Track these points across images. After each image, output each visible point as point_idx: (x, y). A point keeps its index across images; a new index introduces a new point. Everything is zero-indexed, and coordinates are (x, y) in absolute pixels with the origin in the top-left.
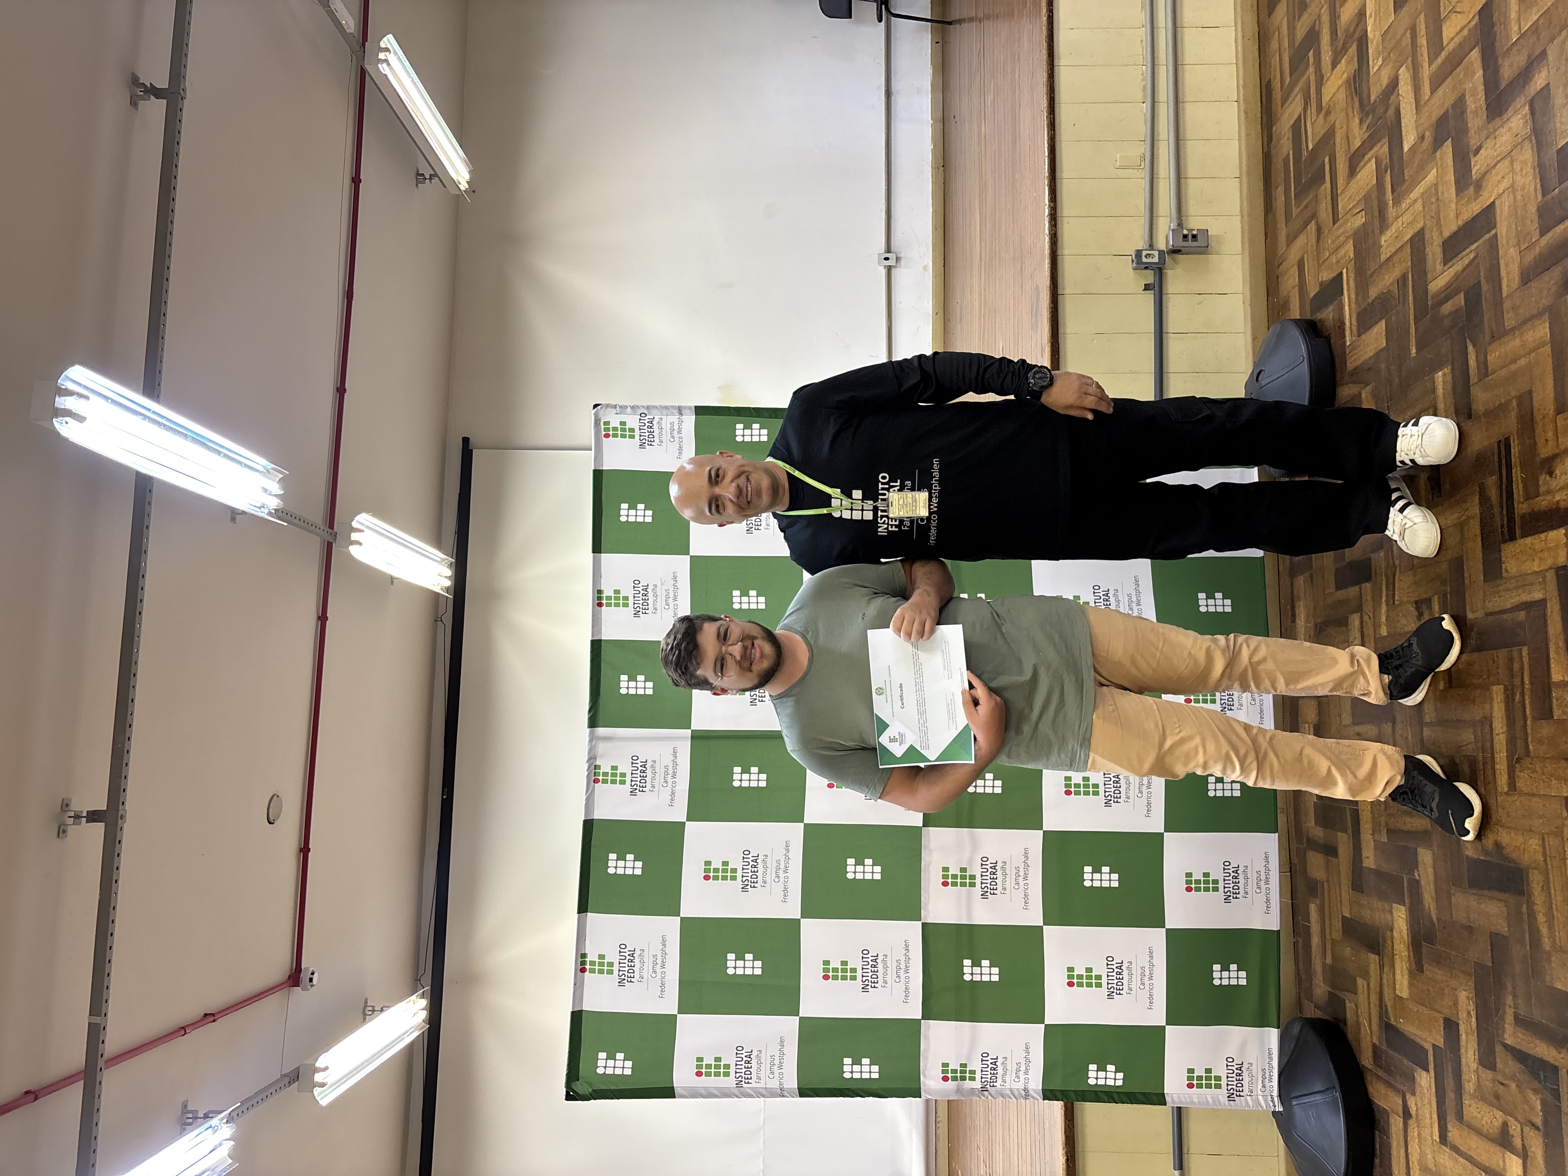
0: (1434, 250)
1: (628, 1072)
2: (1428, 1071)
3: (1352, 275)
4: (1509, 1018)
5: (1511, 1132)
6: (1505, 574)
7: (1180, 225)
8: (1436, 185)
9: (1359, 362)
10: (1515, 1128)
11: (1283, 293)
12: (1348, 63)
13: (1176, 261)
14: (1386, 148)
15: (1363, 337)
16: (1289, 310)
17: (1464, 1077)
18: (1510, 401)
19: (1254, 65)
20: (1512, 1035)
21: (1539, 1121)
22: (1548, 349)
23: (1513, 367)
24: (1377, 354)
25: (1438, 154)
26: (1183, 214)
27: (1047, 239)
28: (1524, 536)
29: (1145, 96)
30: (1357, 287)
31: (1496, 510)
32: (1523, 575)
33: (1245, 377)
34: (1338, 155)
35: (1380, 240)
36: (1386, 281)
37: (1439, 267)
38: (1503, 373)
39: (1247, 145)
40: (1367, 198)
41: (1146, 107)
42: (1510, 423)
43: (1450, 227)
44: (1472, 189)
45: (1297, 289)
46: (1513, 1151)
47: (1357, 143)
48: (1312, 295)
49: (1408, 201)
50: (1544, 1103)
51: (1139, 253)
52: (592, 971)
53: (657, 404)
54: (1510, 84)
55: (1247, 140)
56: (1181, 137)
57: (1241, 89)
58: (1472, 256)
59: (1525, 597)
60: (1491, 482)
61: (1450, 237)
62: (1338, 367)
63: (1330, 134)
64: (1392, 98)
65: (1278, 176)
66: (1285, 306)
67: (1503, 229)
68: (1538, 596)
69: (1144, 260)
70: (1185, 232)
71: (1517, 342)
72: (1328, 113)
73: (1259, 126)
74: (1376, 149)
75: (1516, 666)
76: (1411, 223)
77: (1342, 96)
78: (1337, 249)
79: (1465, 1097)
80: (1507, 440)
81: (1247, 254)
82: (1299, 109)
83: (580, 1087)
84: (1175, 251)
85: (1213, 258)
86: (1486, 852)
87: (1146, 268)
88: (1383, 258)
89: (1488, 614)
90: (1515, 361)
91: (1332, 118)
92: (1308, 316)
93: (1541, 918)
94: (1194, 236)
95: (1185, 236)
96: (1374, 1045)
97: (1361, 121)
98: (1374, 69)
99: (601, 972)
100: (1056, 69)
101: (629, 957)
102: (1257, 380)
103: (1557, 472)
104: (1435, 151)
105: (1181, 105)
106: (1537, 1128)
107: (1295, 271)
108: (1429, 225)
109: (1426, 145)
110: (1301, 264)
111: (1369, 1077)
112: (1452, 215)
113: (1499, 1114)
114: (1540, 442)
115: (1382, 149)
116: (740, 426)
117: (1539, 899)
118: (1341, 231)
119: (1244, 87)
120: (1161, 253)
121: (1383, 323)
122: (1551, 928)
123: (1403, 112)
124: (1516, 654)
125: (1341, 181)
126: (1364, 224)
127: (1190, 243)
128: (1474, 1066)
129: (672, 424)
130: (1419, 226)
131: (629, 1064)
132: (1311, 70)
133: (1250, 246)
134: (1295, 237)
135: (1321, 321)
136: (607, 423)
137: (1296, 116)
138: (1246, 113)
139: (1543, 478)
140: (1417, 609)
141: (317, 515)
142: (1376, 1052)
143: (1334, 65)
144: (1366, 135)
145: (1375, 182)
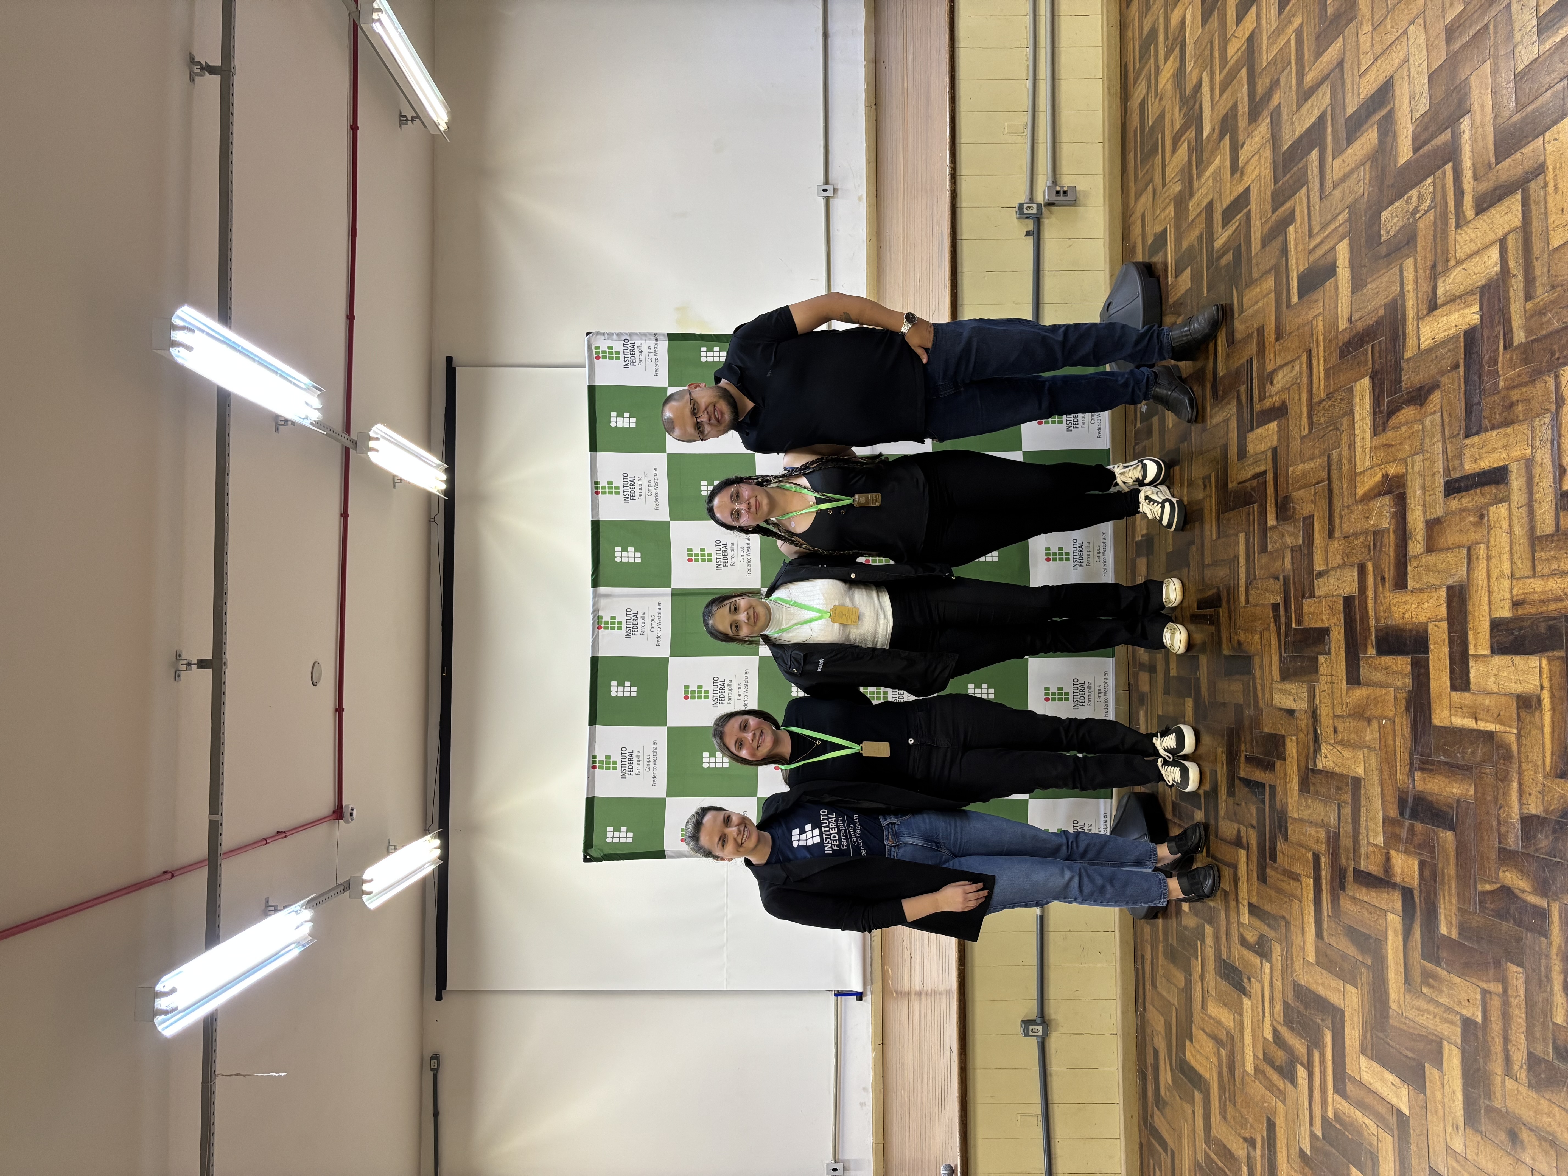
0: (1218, 217)
1: (630, 840)
2: (1201, 809)
3: (1173, 230)
4: (1242, 759)
5: (1242, 834)
6: (1248, 455)
7: (1055, 182)
8: (1220, 167)
9: (1175, 298)
10: (1243, 829)
11: (1132, 240)
12: (1175, 60)
13: (1051, 212)
14: (1193, 134)
15: (1179, 278)
16: (1135, 253)
17: (1220, 807)
18: (1252, 333)
19: (1116, 48)
20: (1244, 771)
21: (1254, 823)
22: (1272, 295)
23: (1256, 307)
24: (1187, 291)
25: (1222, 144)
26: (1058, 172)
27: (948, 194)
28: (1258, 427)
29: (1028, 74)
30: (1175, 240)
31: (1245, 409)
32: (1256, 454)
33: (1101, 307)
34: (1166, 133)
35: (1188, 205)
36: (1192, 237)
37: (1220, 230)
38: (1250, 311)
39: (1109, 116)
40: (1182, 170)
41: (1029, 84)
42: (1252, 348)
43: (1226, 202)
44: (1238, 175)
45: (1140, 238)
46: (1243, 848)
47: (1178, 127)
48: (1149, 242)
49: (1205, 177)
50: (1257, 808)
51: (1021, 206)
52: (601, 768)
53: (637, 331)
54: (1261, 99)
55: (1109, 112)
56: (1057, 109)
57: (1106, 69)
58: (1237, 224)
59: (1258, 470)
60: (1243, 388)
61: (1227, 208)
62: (1164, 300)
63: (1162, 116)
64: (1199, 94)
65: (1131, 145)
66: (1133, 250)
67: (1253, 206)
68: (1263, 468)
69: (1025, 211)
70: (1058, 188)
71: (1258, 290)
72: (1161, 99)
73: (1119, 100)
74: (1188, 133)
75: (1251, 518)
76: (1207, 194)
77: (1169, 86)
78: (1164, 209)
79: (1220, 819)
80: (1251, 359)
81: (1107, 206)
82: (1144, 92)
83: (593, 852)
84: (1050, 204)
85: (1081, 209)
86: (1233, 649)
87: (1027, 218)
88: (1190, 219)
89: (1239, 483)
90: (1256, 303)
91: (1163, 103)
92: (1147, 260)
93: (1259, 687)
94: (1065, 192)
95: (1058, 192)
96: (1173, 803)
97: (1180, 110)
98: (1188, 70)
99: (608, 768)
100: (957, 50)
101: (629, 757)
102: (1108, 310)
103: (1275, 382)
104: (1220, 142)
105: (1057, 82)
106: (1254, 828)
107: (1139, 222)
108: (1215, 196)
109: (1216, 135)
110: (1143, 216)
111: (1170, 825)
112: (1228, 192)
113: (1236, 825)
114: (1267, 361)
115: (1191, 134)
116: (704, 349)
117: (1258, 674)
118: (1167, 194)
119: (1108, 67)
120: (1039, 206)
121: (1189, 269)
122: (1263, 692)
123: (1204, 107)
124: (1251, 510)
125: (1168, 155)
126: (1180, 191)
127: (1061, 198)
128: (1224, 797)
129: (650, 347)
130: (1210, 197)
131: (630, 835)
132: (1152, 60)
133: (1110, 199)
134: (1140, 195)
135: (1155, 264)
136: (597, 347)
137: (1142, 96)
138: (1109, 89)
139: (1268, 386)
140: (1204, 483)
141: (338, 423)
142: (1175, 806)
143: (1166, 60)
144: (1183, 122)
145: (1186, 159)
